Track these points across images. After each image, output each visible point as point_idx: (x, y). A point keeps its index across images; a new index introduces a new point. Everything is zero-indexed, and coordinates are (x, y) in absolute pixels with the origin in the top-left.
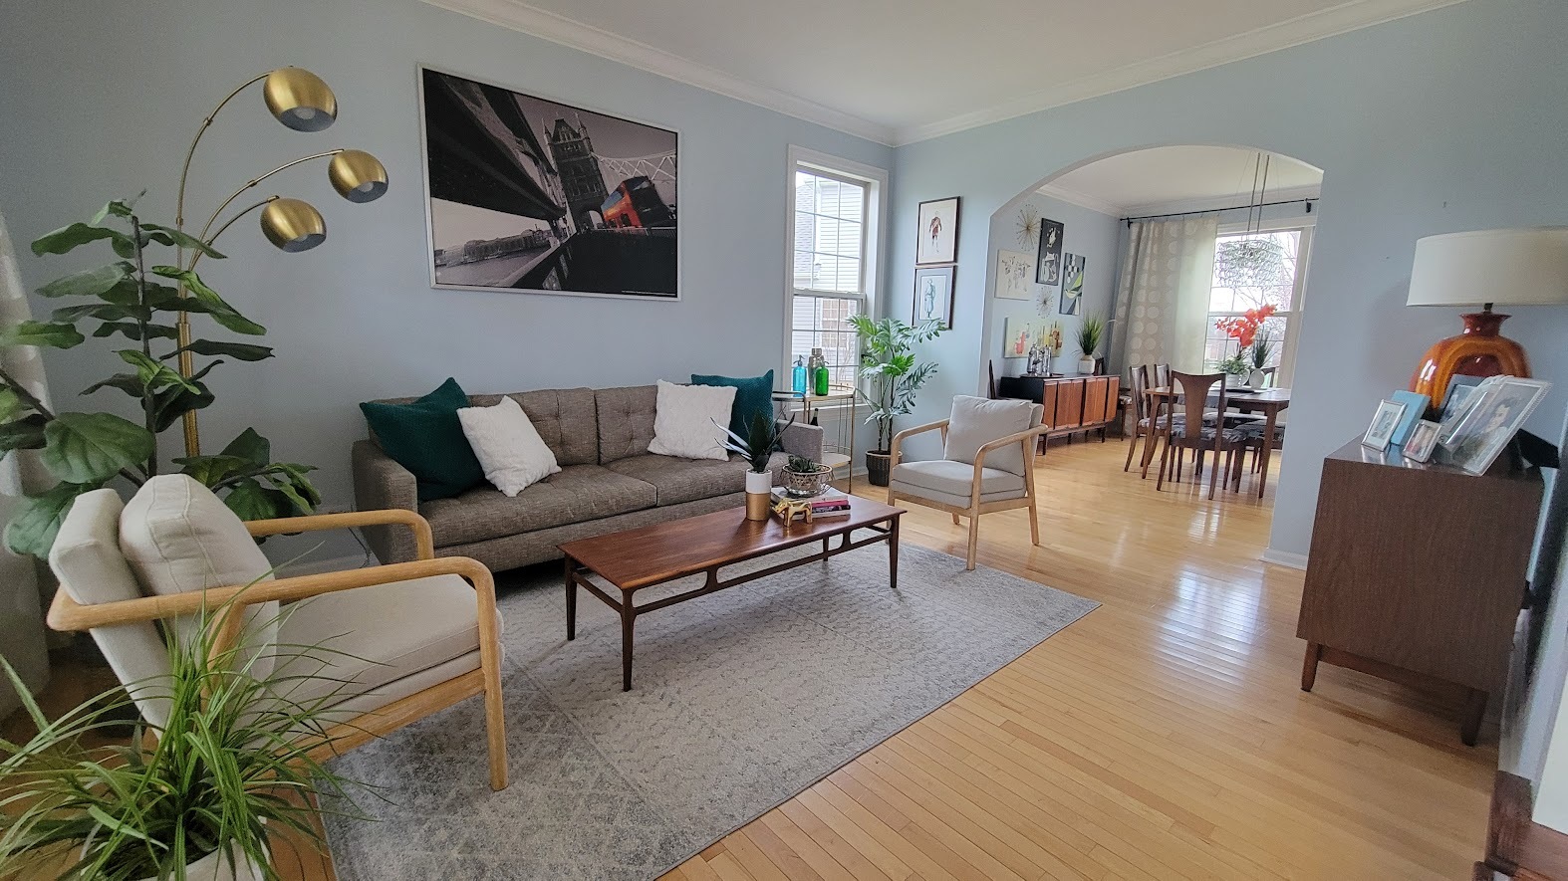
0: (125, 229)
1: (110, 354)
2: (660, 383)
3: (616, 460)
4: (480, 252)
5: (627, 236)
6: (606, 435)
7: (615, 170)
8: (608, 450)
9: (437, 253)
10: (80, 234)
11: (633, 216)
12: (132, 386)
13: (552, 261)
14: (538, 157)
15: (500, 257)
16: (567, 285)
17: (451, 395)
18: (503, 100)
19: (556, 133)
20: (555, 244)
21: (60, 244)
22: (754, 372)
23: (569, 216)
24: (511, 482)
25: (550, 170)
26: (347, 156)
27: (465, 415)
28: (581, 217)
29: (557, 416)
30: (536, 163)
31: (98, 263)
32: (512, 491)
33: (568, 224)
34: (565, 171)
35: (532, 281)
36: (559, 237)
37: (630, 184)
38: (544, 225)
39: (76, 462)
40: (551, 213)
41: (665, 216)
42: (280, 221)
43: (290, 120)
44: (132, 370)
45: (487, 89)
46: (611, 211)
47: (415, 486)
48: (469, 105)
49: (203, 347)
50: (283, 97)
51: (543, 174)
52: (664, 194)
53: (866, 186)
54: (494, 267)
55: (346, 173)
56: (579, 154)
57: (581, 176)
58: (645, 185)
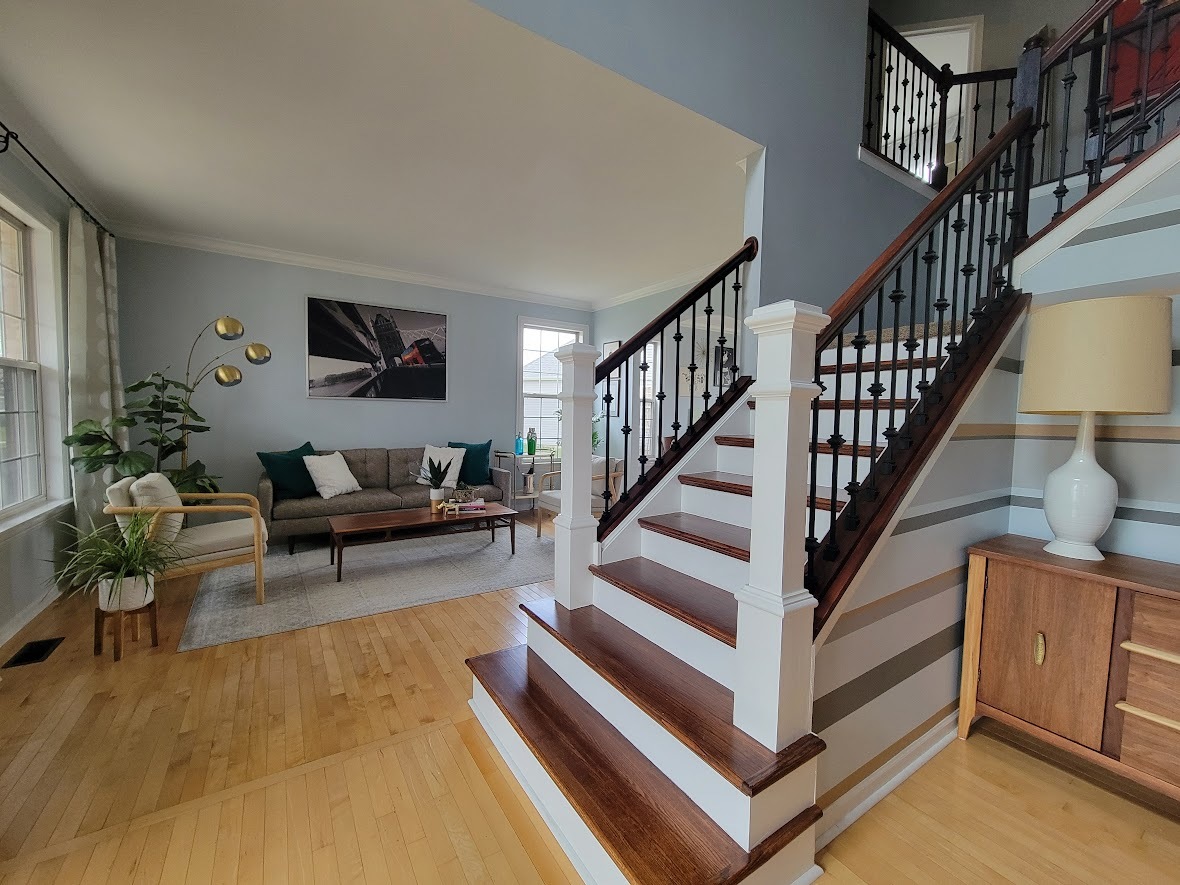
0: (159, 381)
1: (145, 430)
2: (427, 446)
3: (398, 486)
4: (332, 380)
5: (417, 369)
6: (393, 473)
7: (409, 336)
8: (394, 481)
9: (310, 382)
10: (142, 385)
11: (420, 359)
12: (154, 442)
13: (373, 383)
14: (366, 332)
15: (344, 382)
16: (379, 395)
17: (308, 449)
18: (349, 309)
19: (377, 321)
20: (374, 374)
21: (135, 389)
22: (478, 440)
23: (382, 360)
24: (327, 493)
25: (373, 339)
26: (254, 346)
27: (308, 460)
28: (389, 360)
29: (365, 462)
30: (365, 336)
31: (147, 396)
32: (326, 496)
33: (382, 365)
34: (380, 338)
35: (360, 393)
36: (377, 371)
37: (418, 343)
38: (369, 366)
39: (127, 469)
40: (373, 359)
41: (440, 358)
42: (222, 375)
43: (224, 337)
44: (155, 436)
45: (340, 304)
46: (407, 357)
47: (271, 490)
48: (330, 311)
49: (183, 427)
50: (222, 329)
51: (368, 340)
52: (438, 346)
53: (577, 334)
54: (339, 387)
55: (252, 353)
56: (389, 330)
57: (390, 341)
58: (427, 342)
